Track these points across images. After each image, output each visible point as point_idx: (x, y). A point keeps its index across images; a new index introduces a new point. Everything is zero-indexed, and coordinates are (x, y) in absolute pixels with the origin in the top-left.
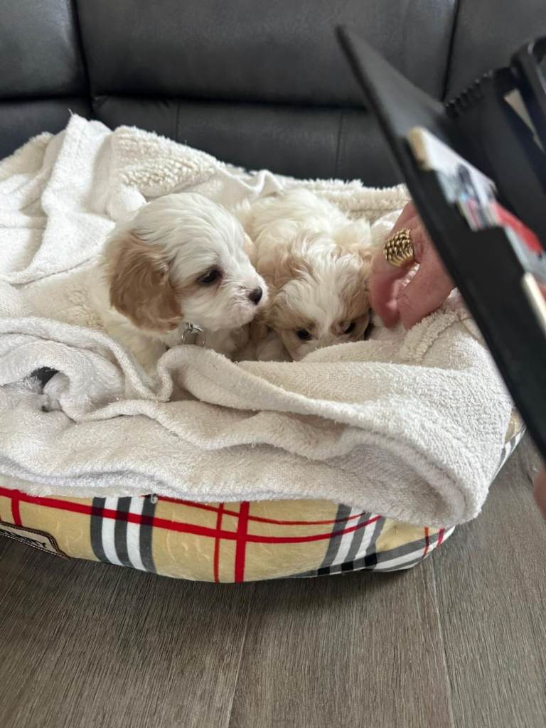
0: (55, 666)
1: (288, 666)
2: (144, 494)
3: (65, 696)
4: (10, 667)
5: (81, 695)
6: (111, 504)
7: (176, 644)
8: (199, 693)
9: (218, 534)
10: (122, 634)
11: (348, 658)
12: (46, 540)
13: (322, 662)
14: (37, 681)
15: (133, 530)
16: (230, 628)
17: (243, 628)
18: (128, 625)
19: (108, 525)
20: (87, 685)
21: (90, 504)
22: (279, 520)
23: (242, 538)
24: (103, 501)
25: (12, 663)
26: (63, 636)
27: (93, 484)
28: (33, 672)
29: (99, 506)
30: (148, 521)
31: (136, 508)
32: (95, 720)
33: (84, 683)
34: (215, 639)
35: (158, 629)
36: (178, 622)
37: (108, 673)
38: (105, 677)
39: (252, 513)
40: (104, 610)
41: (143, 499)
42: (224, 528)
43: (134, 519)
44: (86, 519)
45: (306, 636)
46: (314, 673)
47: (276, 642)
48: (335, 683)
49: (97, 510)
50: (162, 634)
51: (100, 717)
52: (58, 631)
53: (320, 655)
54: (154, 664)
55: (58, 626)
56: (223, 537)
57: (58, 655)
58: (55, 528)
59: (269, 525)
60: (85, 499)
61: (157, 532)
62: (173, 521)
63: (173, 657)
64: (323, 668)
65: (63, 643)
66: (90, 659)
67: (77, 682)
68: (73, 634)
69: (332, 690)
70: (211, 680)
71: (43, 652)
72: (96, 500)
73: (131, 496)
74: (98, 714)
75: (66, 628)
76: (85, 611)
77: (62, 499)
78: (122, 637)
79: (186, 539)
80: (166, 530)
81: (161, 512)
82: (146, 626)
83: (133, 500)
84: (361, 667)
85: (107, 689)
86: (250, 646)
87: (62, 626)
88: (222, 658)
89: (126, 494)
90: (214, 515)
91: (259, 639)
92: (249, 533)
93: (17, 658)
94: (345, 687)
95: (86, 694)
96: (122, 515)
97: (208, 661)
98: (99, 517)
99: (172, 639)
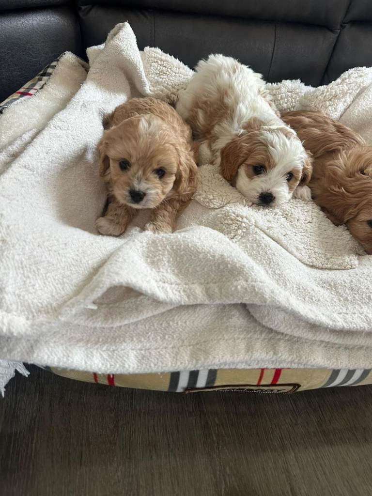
3: (318, 478)
5: (325, 474)
14: (295, 475)
26: (286, 442)
32: (345, 485)
51: (346, 482)
52: (281, 440)
54: (348, 440)
55: (278, 436)
57: (293, 454)
63: (355, 432)
74: (343, 482)
75: (283, 435)
76: (285, 420)
82: (326, 418)
87: (280, 435)
93: (270, 465)
95: (327, 472)
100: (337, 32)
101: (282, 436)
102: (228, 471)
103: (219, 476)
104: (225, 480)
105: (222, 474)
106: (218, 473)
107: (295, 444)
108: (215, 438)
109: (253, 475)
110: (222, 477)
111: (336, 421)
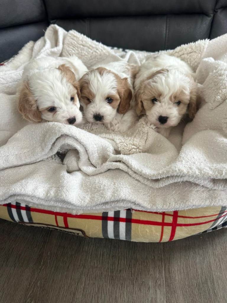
0: (83, 290)
1: (187, 283)
2: (126, 209)
4: (64, 293)
6: (111, 214)
7: (134, 276)
8: (150, 299)
9: (163, 224)
10: (109, 273)
11: (213, 277)
12: (80, 233)
13: (202, 280)
14: (77, 298)
15: (122, 225)
16: (156, 267)
17: (162, 266)
18: (111, 269)
19: (111, 224)
20: (99, 299)
21: (101, 215)
22: (193, 216)
23: (174, 225)
24: (107, 213)
25: (64, 290)
26: (83, 276)
27: (104, 207)
28: (74, 294)
29: (105, 216)
30: (129, 220)
31: (123, 215)
33: (98, 298)
34: (151, 273)
35: (125, 270)
36: (133, 266)
37: (107, 292)
38: (106, 294)
39: (179, 214)
40: (99, 263)
41: (126, 211)
42: (166, 221)
43: (123, 220)
44: (100, 222)
45: (191, 268)
46: (199, 286)
47: (179, 273)
48: (210, 290)
49: (105, 218)
50: (127, 272)
52: (81, 274)
53: (200, 277)
54: (127, 287)
55: (80, 272)
56: (165, 225)
57: (83, 285)
58: (85, 227)
59: (188, 219)
60: (98, 213)
61: (133, 225)
62: (141, 220)
63: (135, 283)
64: (203, 283)
65: (84, 280)
66: (98, 286)
67: (94, 298)
68: (87, 275)
69: (209, 294)
70: (154, 293)
71: (76, 284)
72: (104, 213)
73: (120, 210)
76: (90, 263)
77: (88, 214)
78: (109, 275)
79: (147, 227)
80: (138, 224)
81: (135, 216)
82: (119, 268)
83: (121, 212)
84: (219, 282)
85: (109, 300)
86: (167, 276)
88: (156, 281)
89: (118, 209)
90: (161, 216)
91: (171, 271)
92: (178, 223)
93: (65, 288)
94: (215, 292)
96: (117, 219)
97: (150, 283)
98: (106, 221)
99: (132, 274)
100: (211, 16)
101: (83, 272)
102: (38, 284)
103: (32, 285)
104: (34, 289)
105: (34, 285)
106: (33, 283)
107: (89, 279)
108: (42, 263)
109: (52, 290)
110: (33, 286)
111: (124, 272)
